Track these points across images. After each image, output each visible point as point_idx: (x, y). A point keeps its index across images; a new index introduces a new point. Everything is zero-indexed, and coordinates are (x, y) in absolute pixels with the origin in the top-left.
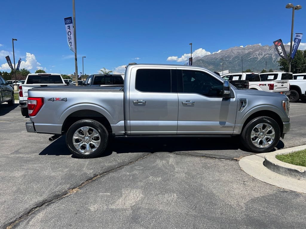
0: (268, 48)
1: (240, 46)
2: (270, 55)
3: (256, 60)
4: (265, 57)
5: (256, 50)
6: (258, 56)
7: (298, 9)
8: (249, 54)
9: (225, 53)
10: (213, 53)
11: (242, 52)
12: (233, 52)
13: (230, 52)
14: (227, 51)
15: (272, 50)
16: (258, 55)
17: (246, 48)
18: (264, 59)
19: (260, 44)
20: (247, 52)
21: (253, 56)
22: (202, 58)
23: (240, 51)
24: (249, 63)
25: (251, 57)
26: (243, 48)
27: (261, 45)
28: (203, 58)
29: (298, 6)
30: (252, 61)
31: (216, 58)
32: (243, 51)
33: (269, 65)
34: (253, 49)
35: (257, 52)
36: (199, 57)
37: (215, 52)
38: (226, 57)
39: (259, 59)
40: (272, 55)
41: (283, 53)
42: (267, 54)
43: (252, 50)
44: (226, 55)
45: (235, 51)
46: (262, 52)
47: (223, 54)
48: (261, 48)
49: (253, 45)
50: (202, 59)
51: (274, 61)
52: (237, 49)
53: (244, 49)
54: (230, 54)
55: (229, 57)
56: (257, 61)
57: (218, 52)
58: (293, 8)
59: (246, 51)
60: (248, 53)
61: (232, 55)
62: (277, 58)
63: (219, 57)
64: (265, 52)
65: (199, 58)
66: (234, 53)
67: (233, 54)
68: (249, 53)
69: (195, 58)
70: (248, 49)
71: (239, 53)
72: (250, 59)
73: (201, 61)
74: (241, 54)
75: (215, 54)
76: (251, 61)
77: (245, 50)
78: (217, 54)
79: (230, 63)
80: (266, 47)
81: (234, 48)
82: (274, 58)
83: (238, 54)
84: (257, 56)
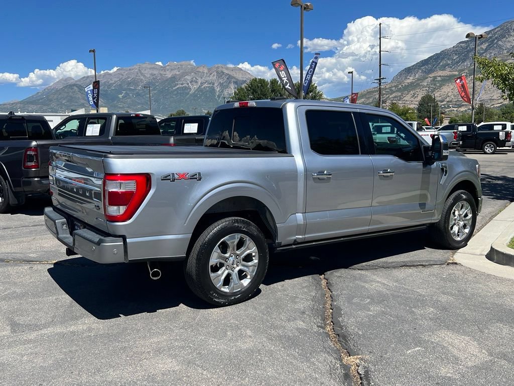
0: (206, 71)
1: (156, 63)
2: (210, 84)
3: (186, 91)
4: (202, 87)
5: (187, 74)
6: (190, 85)
7: (308, 10)
8: (174, 79)
9: (127, 74)
10: (102, 72)
11: (161, 74)
12: (142, 74)
13: (137, 73)
14: (130, 69)
15: (214, 75)
16: (190, 82)
17: (168, 67)
18: (201, 91)
19: (192, 62)
20: (170, 76)
21: (182, 84)
22: (76, 81)
23: (156, 72)
24: (174, 96)
25: (178, 86)
26: (161, 67)
27: (194, 64)
28: (79, 81)
29: (309, 4)
30: (181, 93)
31: (108, 82)
32: (162, 72)
33: (210, 103)
34: (181, 71)
35: (189, 78)
36: (70, 78)
37: (105, 72)
38: (129, 84)
39: (192, 91)
40: (213, 84)
41: (288, 84)
42: (206, 83)
43: (178, 73)
44: (128, 77)
45: (146, 72)
46: (198, 78)
47: (122, 75)
48: (193, 70)
49: (180, 63)
50: (78, 83)
51: (219, 96)
52: (150, 68)
53: (163, 68)
54: (136, 76)
55: (135, 82)
56: (188, 93)
57: (111, 72)
58: (301, 7)
59: (168, 72)
60: (171, 78)
61: (142, 79)
62: (222, 92)
63: (115, 82)
64: (201, 78)
65: (71, 82)
66: (144, 76)
67: (142, 77)
68: (174, 77)
69: (62, 79)
70: (172, 70)
71: (154, 77)
72: (176, 90)
73: (75, 88)
74: (160, 79)
75: (105, 74)
76: (178, 93)
77: (165, 71)
78: (110, 74)
79: (138, 95)
80: (202, 67)
81: (144, 66)
82: (218, 90)
83: (154, 79)
84: (188, 84)
